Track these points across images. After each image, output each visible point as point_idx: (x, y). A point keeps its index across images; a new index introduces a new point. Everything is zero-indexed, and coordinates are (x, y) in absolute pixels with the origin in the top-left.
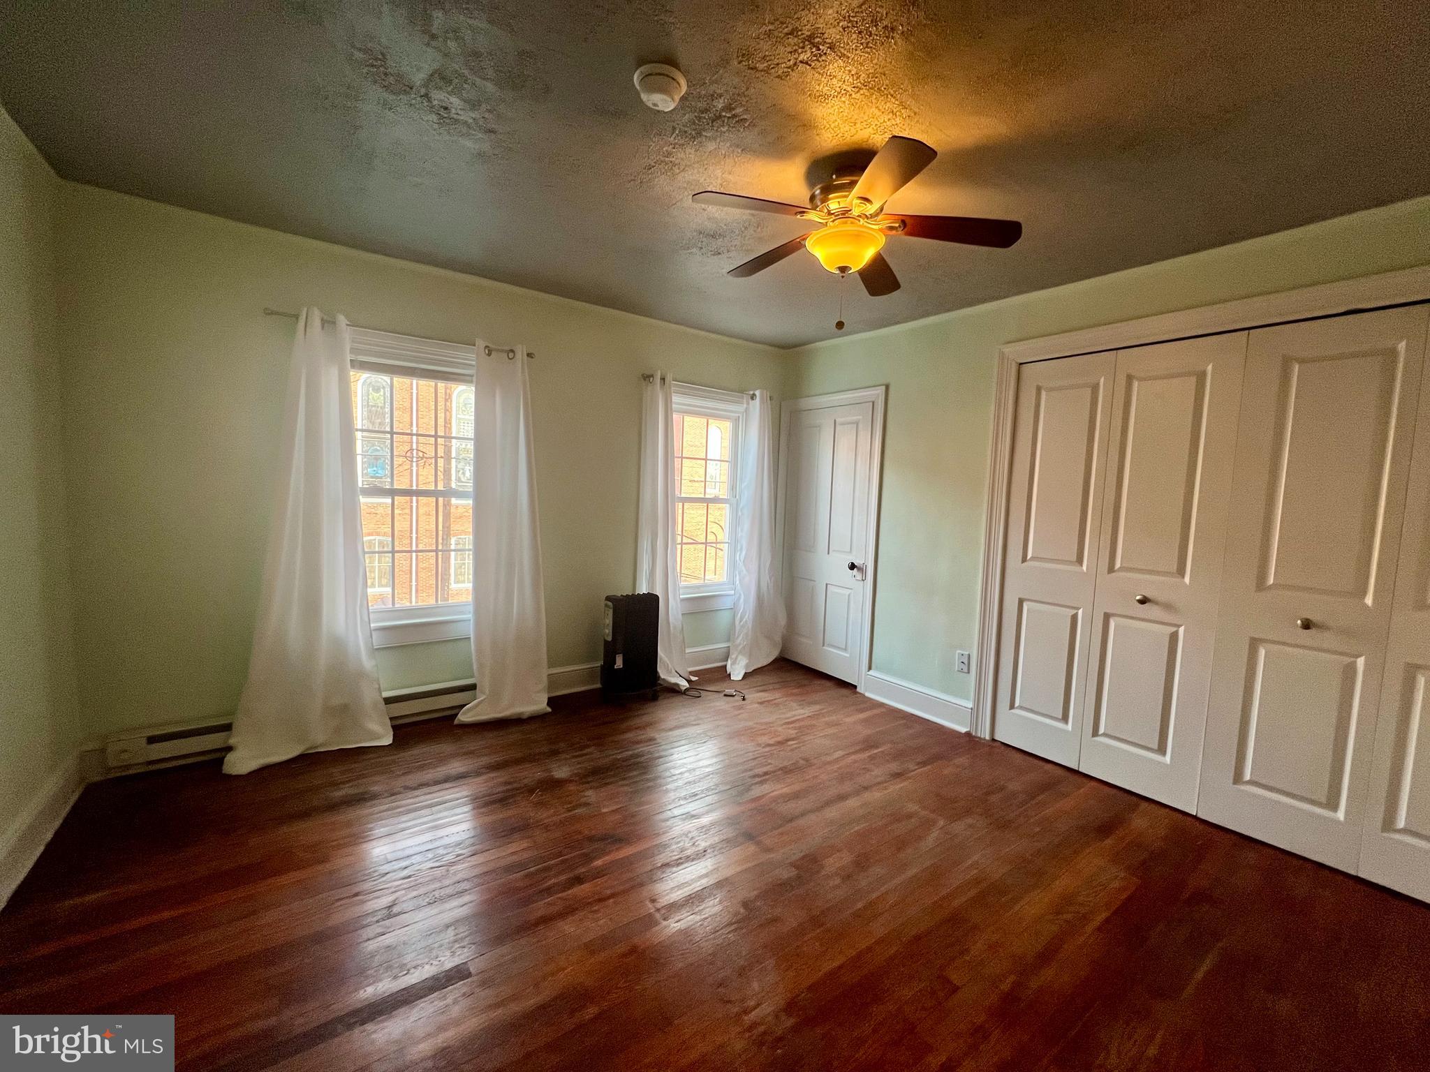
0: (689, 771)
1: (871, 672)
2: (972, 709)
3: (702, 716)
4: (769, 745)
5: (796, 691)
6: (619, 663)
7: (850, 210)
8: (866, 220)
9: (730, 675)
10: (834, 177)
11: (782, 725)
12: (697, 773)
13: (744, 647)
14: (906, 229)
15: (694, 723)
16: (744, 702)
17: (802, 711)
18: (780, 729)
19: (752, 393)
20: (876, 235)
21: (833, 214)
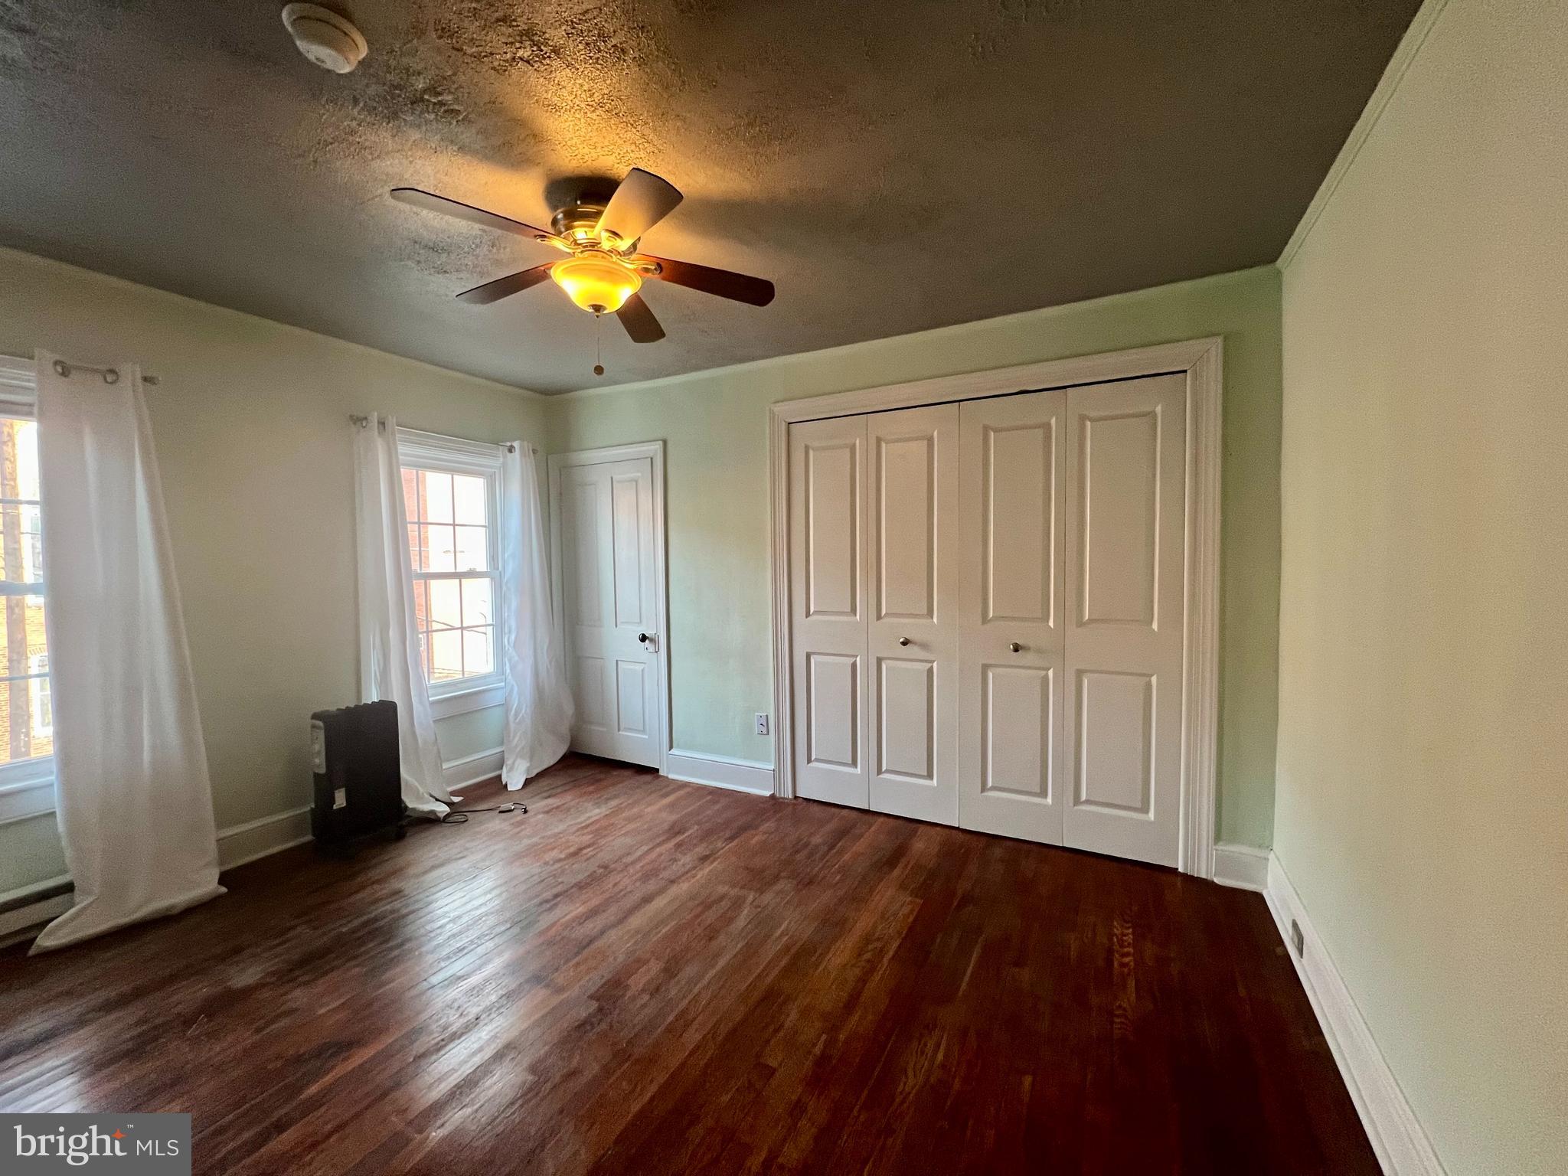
0: (453, 921)
1: (674, 751)
2: (774, 771)
3: (467, 845)
4: (560, 860)
5: (591, 788)
6: (340, 800)
7: (600, 243)
8: (619, 257)
9: (506, 786)
10: (579, 202)
11: (574, 833)
12: (465, 919)
13: (523, 748)
14: (662, 274)
15: (458, 856)
16: (526, 815)
17: (597, 811)
18: (571, 838)
19: (509, 444)
20: (631, 274)
21: (580, 244)
